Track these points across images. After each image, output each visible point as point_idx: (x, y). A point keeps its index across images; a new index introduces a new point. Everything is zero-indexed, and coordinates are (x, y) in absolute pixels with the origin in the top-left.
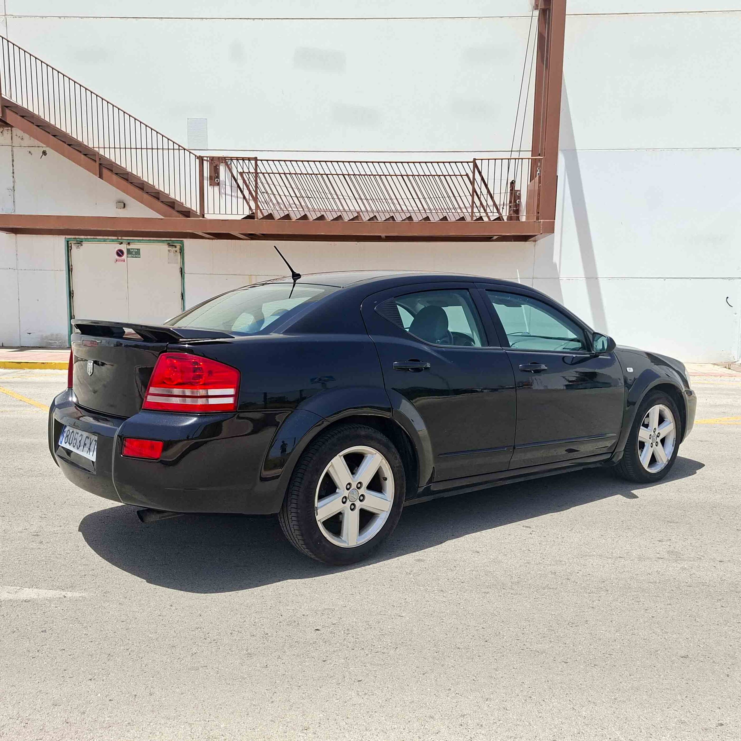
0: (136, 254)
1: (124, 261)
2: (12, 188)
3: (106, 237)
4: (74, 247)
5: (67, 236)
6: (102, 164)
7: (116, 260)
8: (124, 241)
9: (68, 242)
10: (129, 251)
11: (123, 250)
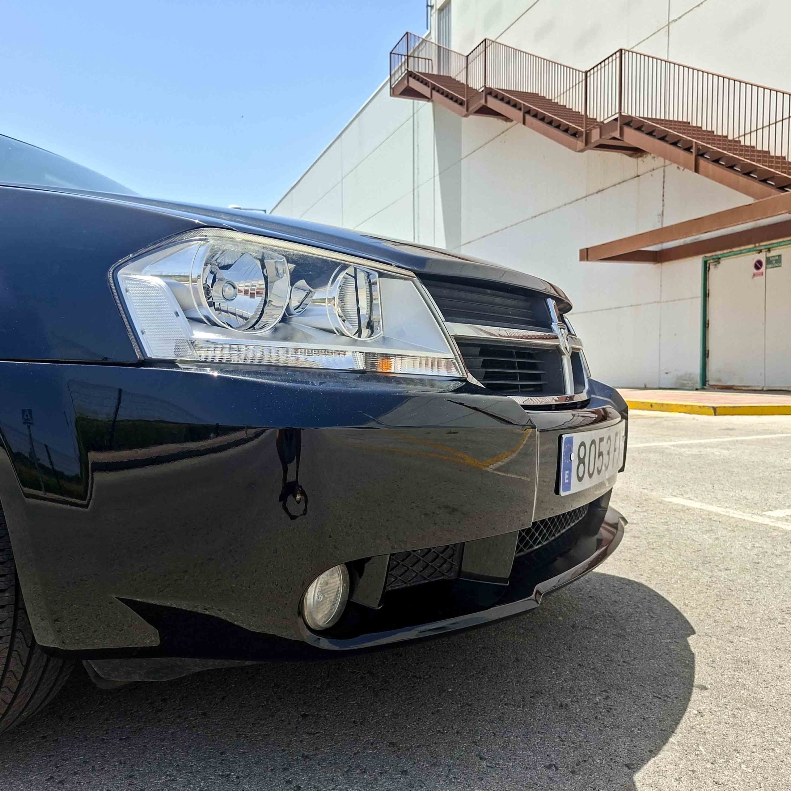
0: (776, 263)
1: (762, 275)
2: (661, 213)
3: (742, 248)
4: (711, 267)
5: (703, 256)
6: (700, 154)
7: (754, 275)
8: (762, 248)
9: (705, 263)
10: (768, 261)
11: (762, 260)
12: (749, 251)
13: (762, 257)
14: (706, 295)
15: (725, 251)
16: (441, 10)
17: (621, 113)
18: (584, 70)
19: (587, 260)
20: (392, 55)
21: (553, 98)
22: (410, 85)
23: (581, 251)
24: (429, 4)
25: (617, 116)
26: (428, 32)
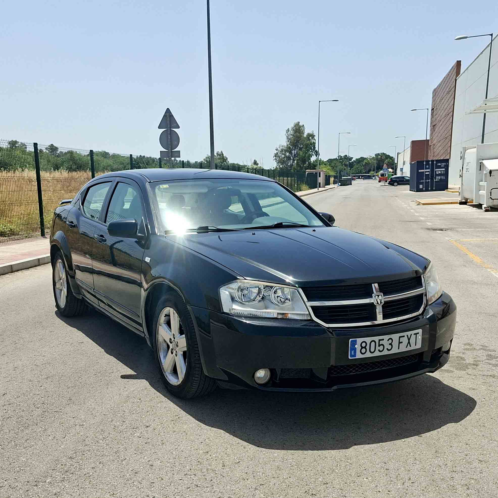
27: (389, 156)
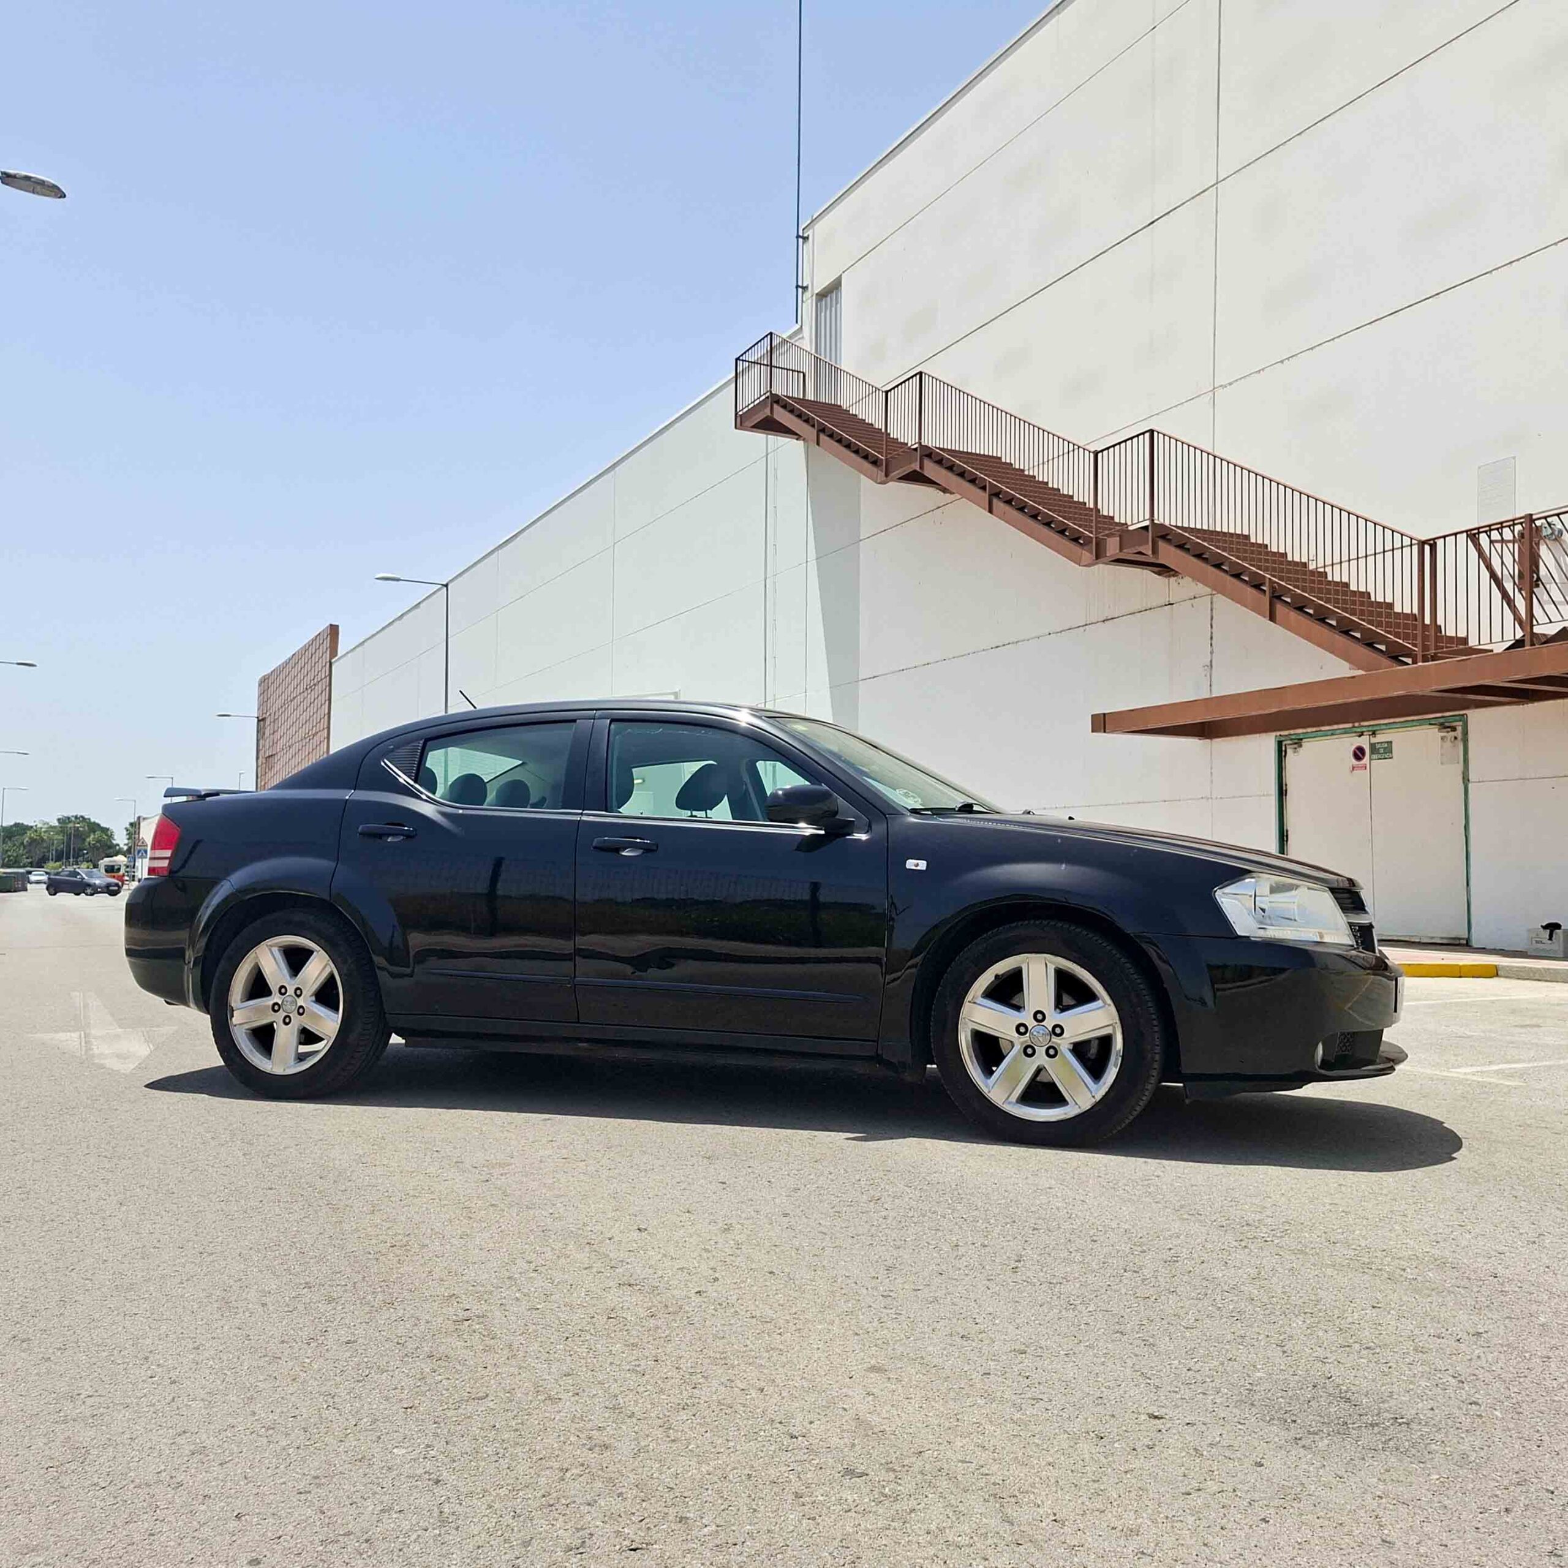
0: (1384, 753)
1: (1366, 768)
2: (1209, 664)
3: (1335, 727)
4: (1289, 751)
5: (1278, 733)
6: (1276, 596)
7: (1353, 768)
8: (1364, 729)
9: (1280, 744)
10: (1374, 748)
11: (1364, 747)
12: (1346, 732)
13: (1364, 742)
14: (1282, 792)
15: (1309, 730)
16: (822, 296)
17: (1153, 520)
18: (1092, 450)
19: (1105, 732)
20: (740, 363)
21: (1026, 468)
22: (776, 417)
23: (1094, 717)
24: (800, 284)
25: (1147, 523)
26: (798, 326)
27: (98, 825)
